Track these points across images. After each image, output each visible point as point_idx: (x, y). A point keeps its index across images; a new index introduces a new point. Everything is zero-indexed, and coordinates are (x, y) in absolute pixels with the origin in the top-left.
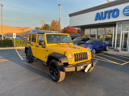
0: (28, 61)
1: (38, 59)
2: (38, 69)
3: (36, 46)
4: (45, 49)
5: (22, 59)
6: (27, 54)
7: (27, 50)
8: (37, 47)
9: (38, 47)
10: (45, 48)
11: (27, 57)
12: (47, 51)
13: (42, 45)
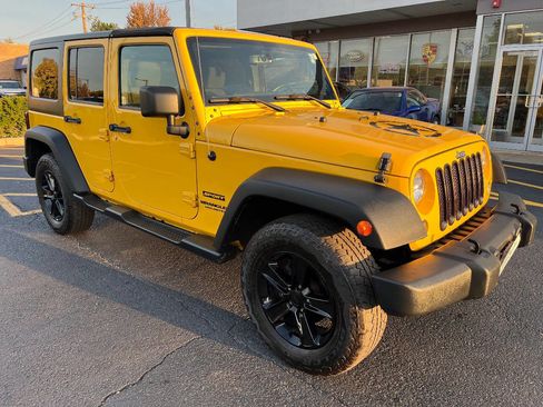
0: (56, 223)
1: (134, 214)
2: (139, 274)
3: (113, 128)
4: (187, 144)
5: (14, 212)
6: (42, 182)
7: (45, 158)
8: (115, 135)
9: (128, 131)
10: (185, 136)
11: (49, 203)
12: (213, 157)
13: (167, 116)
